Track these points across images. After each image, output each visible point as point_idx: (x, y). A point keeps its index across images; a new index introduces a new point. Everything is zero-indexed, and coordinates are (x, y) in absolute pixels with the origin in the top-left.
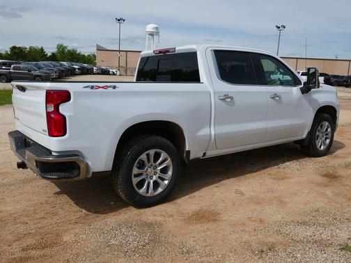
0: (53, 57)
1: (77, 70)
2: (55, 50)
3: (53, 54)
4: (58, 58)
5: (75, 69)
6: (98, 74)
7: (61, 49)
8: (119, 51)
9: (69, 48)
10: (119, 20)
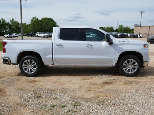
0: (117, 31)
1: (118, 36)
2: (118, 28)
3: (117, 29)
4: (119, 31)
5: (118, 35)
6: (131, 37)
7: (121, 27)
8: (140, 26)
9: (124, 26)
10: (141, 12)
